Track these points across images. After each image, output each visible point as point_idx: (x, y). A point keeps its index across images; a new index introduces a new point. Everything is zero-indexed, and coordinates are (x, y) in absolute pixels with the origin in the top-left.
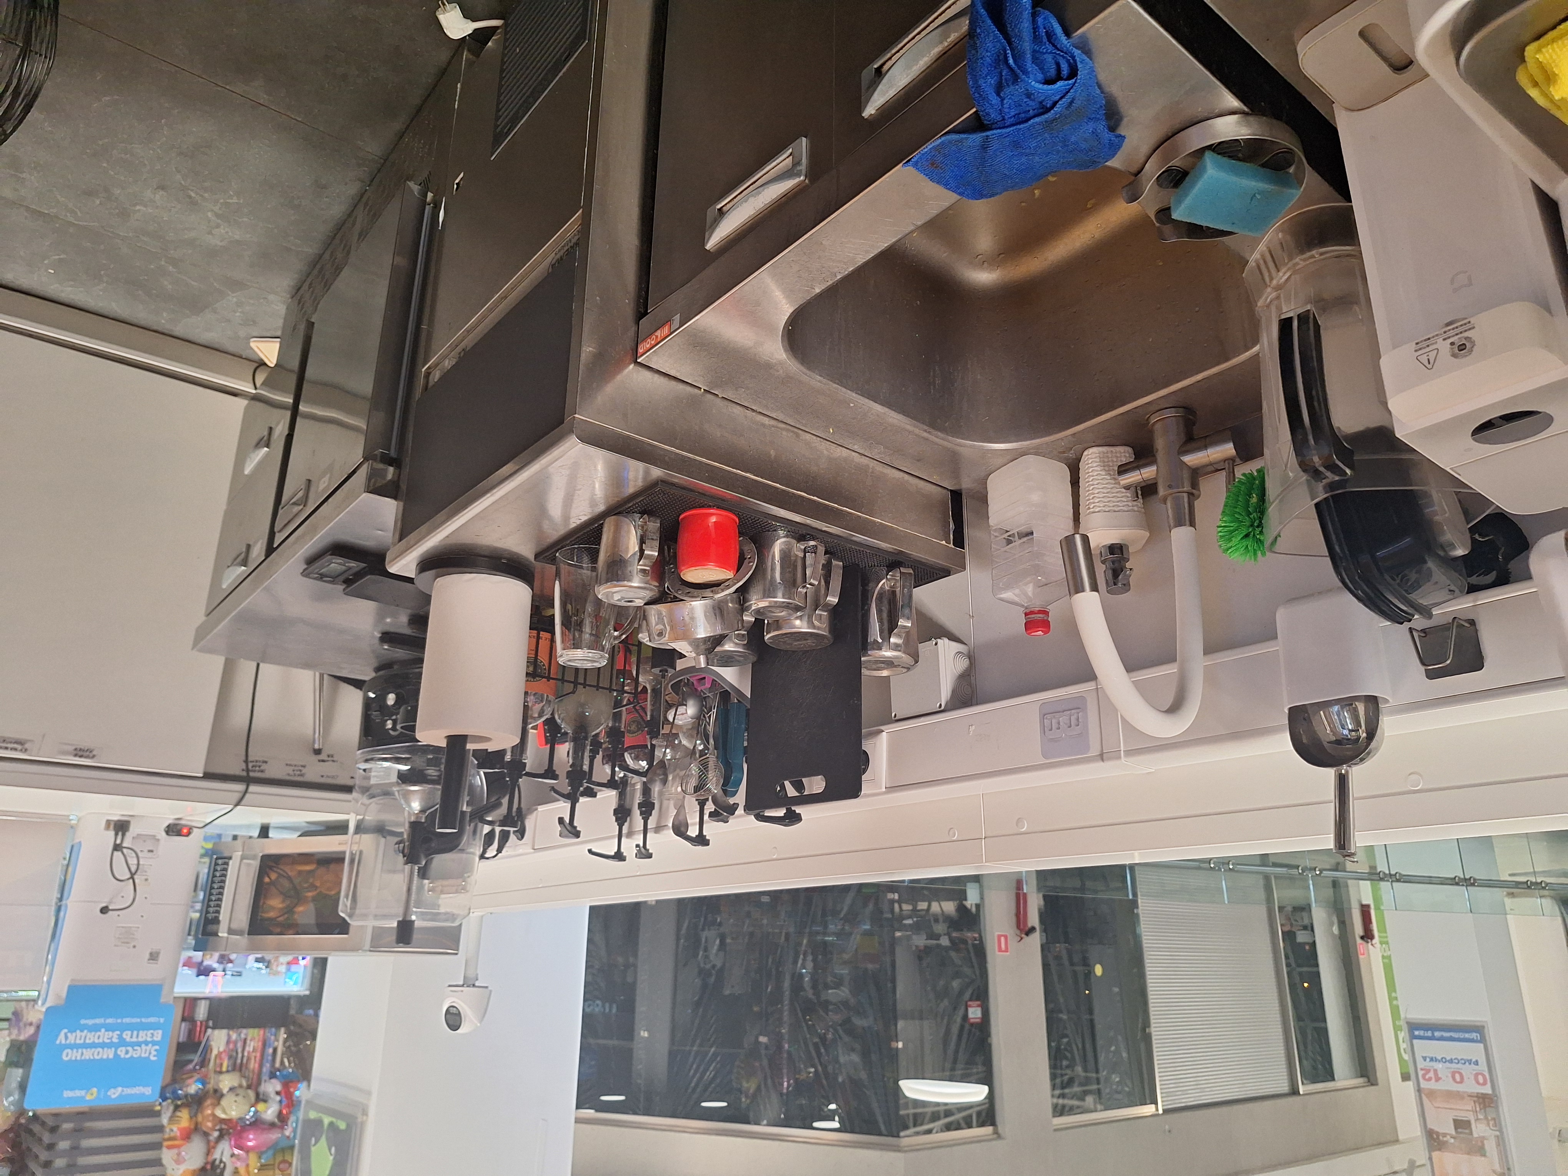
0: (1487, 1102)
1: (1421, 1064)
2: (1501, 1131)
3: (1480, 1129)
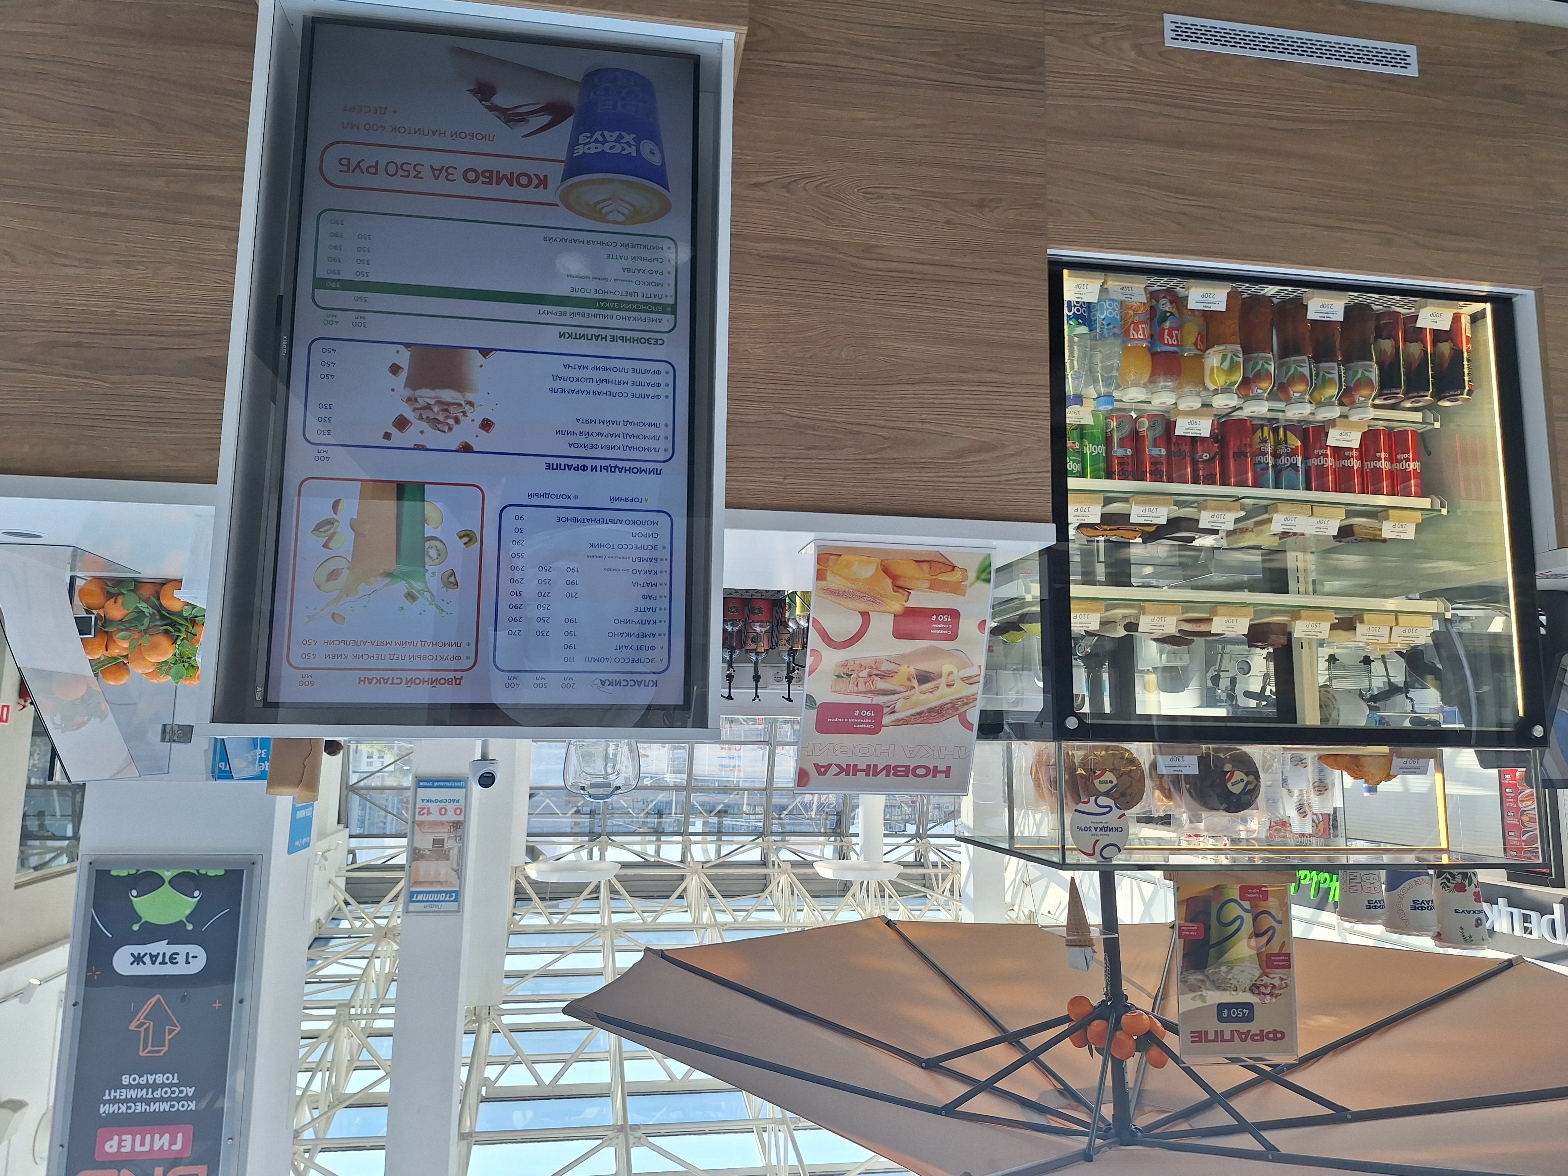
0: (458, 825)
1: (419, 804)
2: (463, 843)
3: (449, 844)
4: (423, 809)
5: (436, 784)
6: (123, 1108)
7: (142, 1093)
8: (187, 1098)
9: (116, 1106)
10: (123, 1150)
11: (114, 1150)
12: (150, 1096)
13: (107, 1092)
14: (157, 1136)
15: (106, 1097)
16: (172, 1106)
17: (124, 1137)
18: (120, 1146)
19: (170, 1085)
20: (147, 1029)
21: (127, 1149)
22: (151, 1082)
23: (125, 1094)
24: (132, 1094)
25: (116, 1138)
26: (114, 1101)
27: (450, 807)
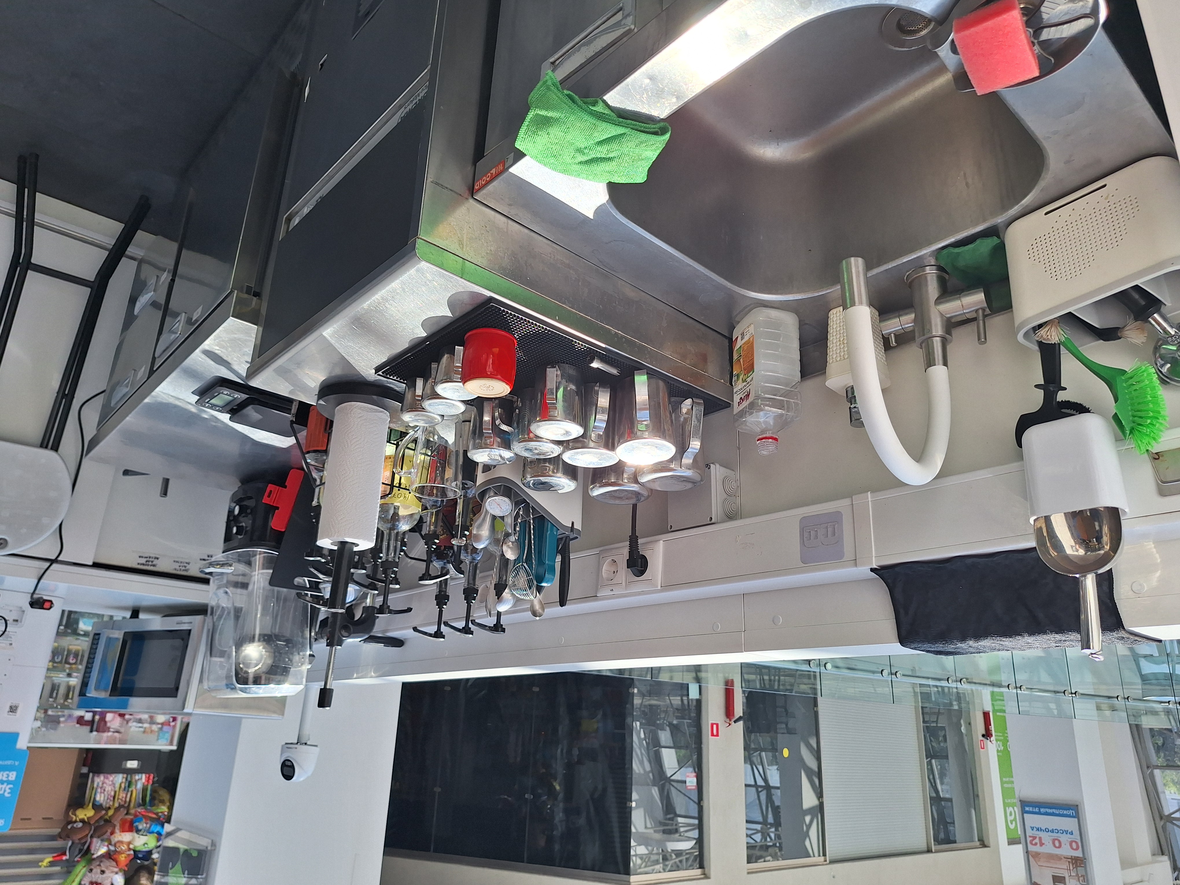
0: (1078, 863)
4: (1035, 838)
5: (1042, 810)
27: (1065, 839)
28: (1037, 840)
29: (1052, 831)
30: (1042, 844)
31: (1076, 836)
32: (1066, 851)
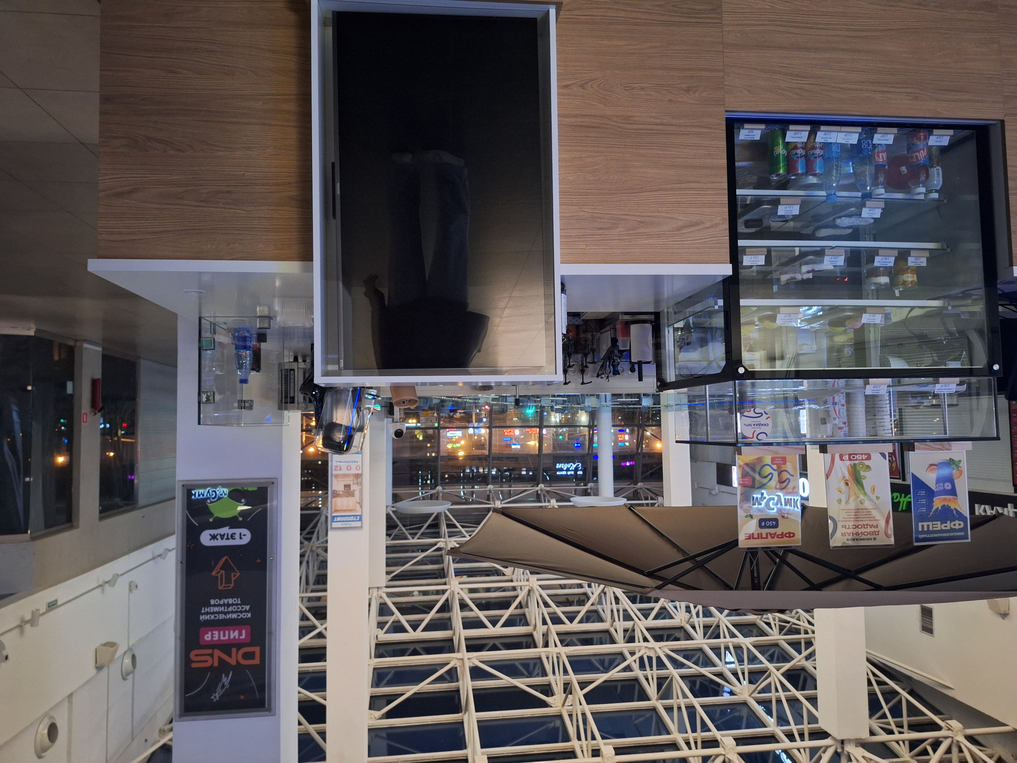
0: (358, 476)
1: (335, 464)
2: (361, 487)
3: (353, 487)
4: (337, 467)
6: (212, 617)
7: (222, 609)
8: (246, 611)
9: (209, 616)
10: (214, 639)
11: (210, 639)
12: (226, 610)
13: (203, 609)
14: (232, 632)
15: (203, 611)
16: (238, 616)
17: (214, 632)
18: (212, 637)
19: (237, 605)
20: (222, 575)
21: (216, 638)
22: (226, 603)
23: (212, 609)
24: (216, 609)
25: (210, 633)
26: (207, 613)
27: (353, 465)
28: (338, 468)
29: (347, 462)
30: (341, 469)
31: (360, 463)
32: (354, 471)
